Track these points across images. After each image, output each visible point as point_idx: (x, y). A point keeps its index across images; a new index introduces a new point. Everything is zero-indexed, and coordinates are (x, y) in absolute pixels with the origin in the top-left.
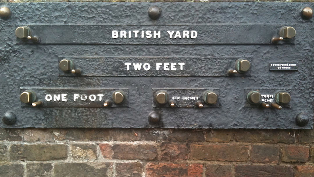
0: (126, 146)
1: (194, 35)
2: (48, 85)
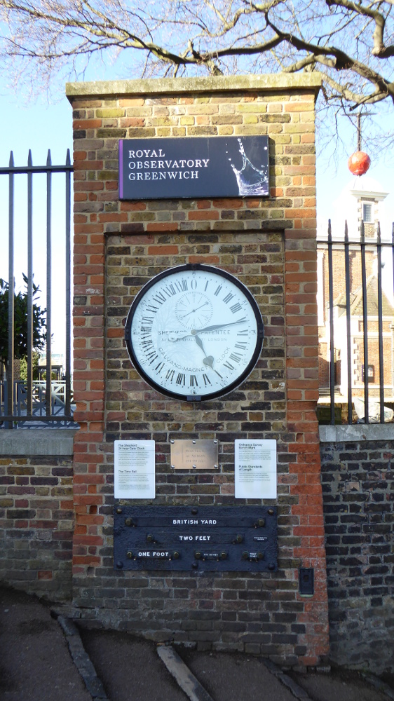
0: (179, 580)
1: (215, 522)
2: (140, 547)
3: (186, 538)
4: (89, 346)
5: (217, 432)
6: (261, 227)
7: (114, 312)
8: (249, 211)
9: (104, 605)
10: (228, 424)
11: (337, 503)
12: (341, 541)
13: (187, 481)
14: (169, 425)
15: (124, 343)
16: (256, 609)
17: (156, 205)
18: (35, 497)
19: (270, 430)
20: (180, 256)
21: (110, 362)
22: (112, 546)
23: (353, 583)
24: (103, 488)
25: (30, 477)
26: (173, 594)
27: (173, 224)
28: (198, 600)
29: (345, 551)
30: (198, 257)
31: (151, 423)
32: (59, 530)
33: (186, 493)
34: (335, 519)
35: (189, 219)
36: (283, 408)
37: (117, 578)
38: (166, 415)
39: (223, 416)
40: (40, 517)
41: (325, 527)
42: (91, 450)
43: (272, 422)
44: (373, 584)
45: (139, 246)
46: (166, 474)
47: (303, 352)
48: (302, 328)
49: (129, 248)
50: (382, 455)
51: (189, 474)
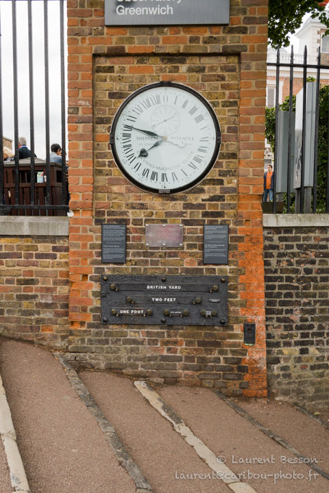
0: (152, 331)
1: (180, 288)
2: (121, 307)
3: (157, 300)
4: (81, 149)
5: (182, 218)
6: (221, 51)
7: (102, 121)
8: (212, 37)
9: (94, 350)
10: (191, 213)
11: (276, 275)
12: (278, 304)
13: (158, 256)
14: (144, 212)
15: (109, 147)
16: (211, 354)
17: (135, 30)
18: (39, 269)
19: (223, 217)
20: (154, 75)
21: (98, 162)
22: (100, 306)
23: (286, 336)
24: (93, 261)
25: (34, 252)
26: (146, 342)
27: (149, 47)
28: (166, 347)
29: (280, 312)
30: (169, 76)
31: (130, 211)
32: (58, 294)
33: (158, 265)
34: (273, 287)
35: (163, 43)
36: (235, 200)
37: (104, 330)
38: (142, 204)
39: (187, 206)
40: (43, 284)
41: (266, 293)
42: (83, 232)
43: (226, 211)
44: (302, 337)
45: (121, 65)
46: (142, 251)
47: (252, 155)
48: (252, 135)
49: (113, 67)
50: (313, 239)
51: (160, 250)
